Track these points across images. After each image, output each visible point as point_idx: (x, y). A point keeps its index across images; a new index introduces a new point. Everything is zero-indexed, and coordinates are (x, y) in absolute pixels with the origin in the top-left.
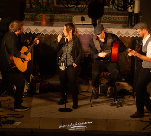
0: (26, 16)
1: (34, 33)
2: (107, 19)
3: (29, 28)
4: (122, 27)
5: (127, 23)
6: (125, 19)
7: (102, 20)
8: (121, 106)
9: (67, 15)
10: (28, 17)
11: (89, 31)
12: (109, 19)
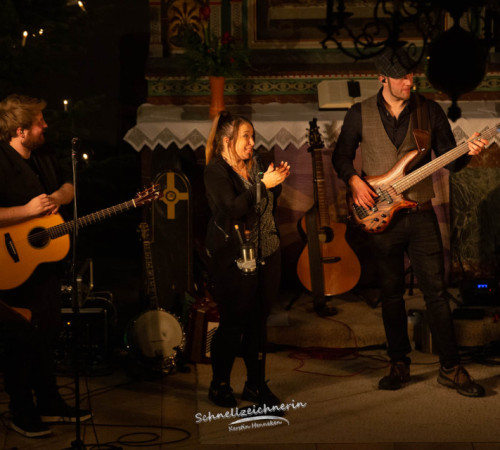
0: (153, 88)
1: (187, 146)
3: (166, 130)
4: (495, 113)
9: (297, 77)
10: (161, 91)
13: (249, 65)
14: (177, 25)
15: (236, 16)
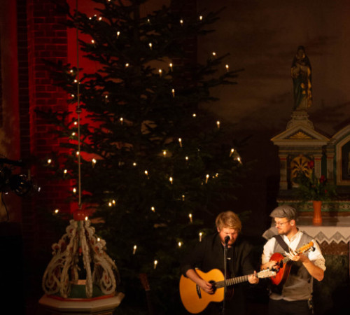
13: (336, 194)
14: (296, 171)
15: (330, 166)
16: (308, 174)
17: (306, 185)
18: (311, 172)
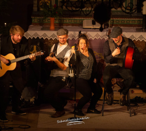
0: (34, 20)
1: (42, 38)
2: (120, 23)
3: (36, 33)
4: (135, 31)
5: (141, 27)
6: (139, 22)
7: (114, 24)
8: (135, 114)
9: (77, 18)
10: (36, 21)
11: (100, 35)
12: (121, 22)
16: (48, 3)
17: (47, 9)
18: (49, 2)
